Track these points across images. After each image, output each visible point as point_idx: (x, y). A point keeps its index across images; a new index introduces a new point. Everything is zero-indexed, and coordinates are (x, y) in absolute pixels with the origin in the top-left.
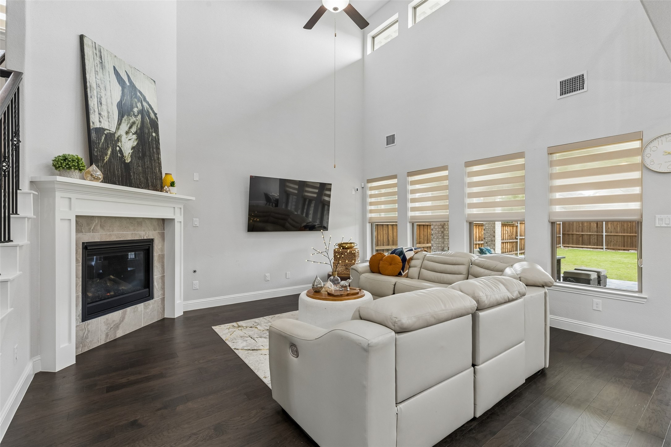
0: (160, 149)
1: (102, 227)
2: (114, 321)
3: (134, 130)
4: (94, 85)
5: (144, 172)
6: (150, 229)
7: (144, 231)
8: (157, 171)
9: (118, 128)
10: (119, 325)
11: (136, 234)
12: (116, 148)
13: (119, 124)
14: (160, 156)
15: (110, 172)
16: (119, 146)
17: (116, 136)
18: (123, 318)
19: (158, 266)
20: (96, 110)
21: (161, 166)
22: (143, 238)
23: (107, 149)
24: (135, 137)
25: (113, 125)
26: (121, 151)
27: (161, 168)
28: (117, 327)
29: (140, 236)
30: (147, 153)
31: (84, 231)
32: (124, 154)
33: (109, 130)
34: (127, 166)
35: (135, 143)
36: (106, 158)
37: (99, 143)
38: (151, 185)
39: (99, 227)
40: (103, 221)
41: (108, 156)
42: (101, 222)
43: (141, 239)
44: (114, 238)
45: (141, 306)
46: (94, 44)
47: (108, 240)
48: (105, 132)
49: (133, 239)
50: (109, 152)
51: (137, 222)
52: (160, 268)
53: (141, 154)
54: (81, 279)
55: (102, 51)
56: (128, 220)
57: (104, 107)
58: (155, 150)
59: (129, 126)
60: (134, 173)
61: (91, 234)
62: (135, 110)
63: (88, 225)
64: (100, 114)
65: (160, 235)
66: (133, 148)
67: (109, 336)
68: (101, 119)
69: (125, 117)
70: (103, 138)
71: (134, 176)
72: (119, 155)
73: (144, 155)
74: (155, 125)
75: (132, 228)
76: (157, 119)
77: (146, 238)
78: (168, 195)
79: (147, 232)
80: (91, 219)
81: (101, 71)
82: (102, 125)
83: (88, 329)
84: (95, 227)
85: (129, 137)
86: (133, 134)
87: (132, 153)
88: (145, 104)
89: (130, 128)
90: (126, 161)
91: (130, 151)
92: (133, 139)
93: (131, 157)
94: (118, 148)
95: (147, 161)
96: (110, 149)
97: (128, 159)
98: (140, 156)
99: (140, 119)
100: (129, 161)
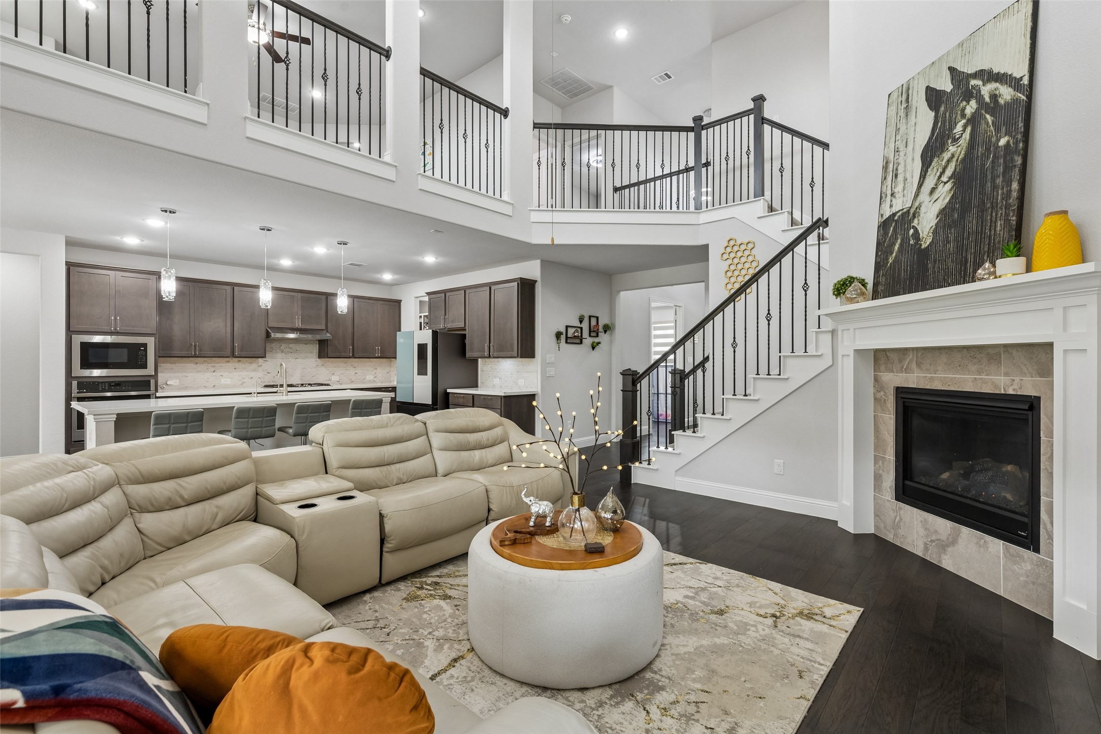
1: (919, 365)
2: (936, 532)
3: (949, 172)
4: (891, 157)
6: (1025, 370)
7: (1006, 374)
9: (917, 195)
10: (948, 546)
11: (984, 382)
12: (908, 233)
13: (920, 186)
15: (894, 279)
16: (914, 227)
17: (912, 211)
18: (953, 541)
20: (890, 192)
22: (1003, 392)
23: (894, 244)
24: (949, 186)
26: (916, 233)
28: (943, 546)
29: (996, 387)
30: (975, 202)
32: (921, 236)
33: (903, 209)
34: (923, 255)
35: (948, 199)
36: (892, 258)
37: (885, 241)
39: (914, 366)
41: (894, 255)
42: (917, 357)
43: (998, 392)
44: (938, 386)
45: (997, 546)
46: (901, 89)
47: (928, 387)
48: (896, 218)
49: (976, 391)
50: (897, 247)
51: (988, 354)
53: (956, 216)
54: (894, 438)
55: (911, 86)
56: (965, 351)
59: (938, 174)
60: (935, 261)
61: (905, 374)
62: (960, 127)
63: (900, 361)
64: (893, 194)
66: (942, 212)
67: (930, 552)
68: (895, 200)
70: (892, 229)
71: (934, 268)
72: (912, 242)
73: (965, 210)
75: (974, 368)
77: (1011, 392)
78: (991, 283)
79: (1017, 379)
80: (904, 351)
81: (904, 121)
82: (894, 210)
83: (900, 514)
84: (908, 364)
85: (935, 196)
86: (945, 183)
87: (936, 225)
88: (986, 90)
89: (940, 177)
90: (923, 247)
91: (934, 222)
92: (945, 193)
93: (935, 232)
94: (912, 231)
95: (972, 223)
96: (899, 241)
97: (926, 240)
98: (954, 221)
99: (968, 137)
100: (928, 243)
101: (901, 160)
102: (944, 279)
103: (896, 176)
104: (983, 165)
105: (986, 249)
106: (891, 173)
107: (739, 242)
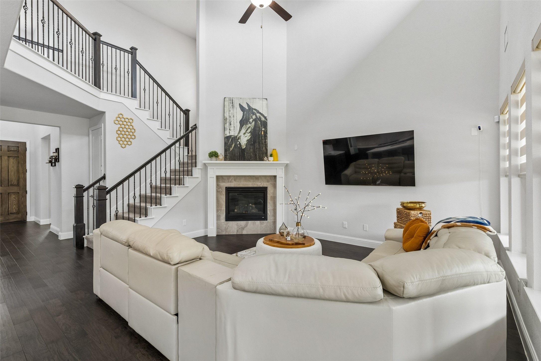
0: (267, 136)
1: (235, 180)
2: (241, 225)
3: (249, 130)
4: (228, 118)
5: (254, 151)
6: (264, 181)
7: (260, 182)
8: (264, 149)
9: (239, 133)
10: (245, 228)
11: (255, 184)
12: (237, 143)
13: (240, 131)
14: (267, 140)
15: (233, 155)
16: (239, 142)
17: (238, 137)
18: (246, 226)
19: (271, 203)
20: (228, 128)
21: (267, 146)
23: (232, 145)
24: (249, 134)
25: (236, 132)
26: (240, 144)
27: (267, 147)
28: (243, 228)
30: (257, 141)
31: (226, 182)
32: (242, 145)
33: (234, 135)
34: (243, 151)
35: (249, 138)
36: (231, 149)
37: (228, 143)
38: (258, 158)
39: (233, 180)
40: (235, 177)
41: (232, 148)
42: (234, 178)
43: (258, 186)
44: (241, 186)
45: (258, 222)
46: (229, 98)
47: (238, 186)
48: (232, 137)
49: (253, 186)
50: (233, 146)
51: (256, 177)
52: (272, 204)
53: (252, 143)
54: (225, 203)
55: (233, 100)
56: (250, 177)
57: (232, 125)
58: (263, 138)
59: (246, 130)
60: (247, 153)
61: (230, 183)
62: (251, 120)
63: (228, 179)
64: (230, 129)
65: (272, 185)
66: (248, 140)
67: (239, 232)
68: (230, 131)
69: (244, 125)
70: (230, 140)
71: (247, 154)
72: (239, 146)
73: (255, 142)
74: (265, 124)
75: (252, 181)
76: (267, 119)
77: (261, 186)
78: (267, 162)
79: (263, 183)
80: (229, 177)
81: (232, 109)
82: (231, 134)
83: (228, 225)
84: (231, 180)
85: (246, 135)
86: (248, 133)
87: (247, 143)
88: (258, 115)
89: (246, 131)
90: (243, 148)
91: (246, 142)
92: (248, 136)
93: (246, 145)
94: (238, 143)
95: (257, 145)
96: (234, 144)
97: (244, 147)
98: (252, 144)
99: (254, 124)
100: (244, 148)
101: (232, 120)
102: (250, 158)
103: (231, 124)
104: (258, 133)
105: (261, 153)
106: (228, 123)
107: (125, 117)
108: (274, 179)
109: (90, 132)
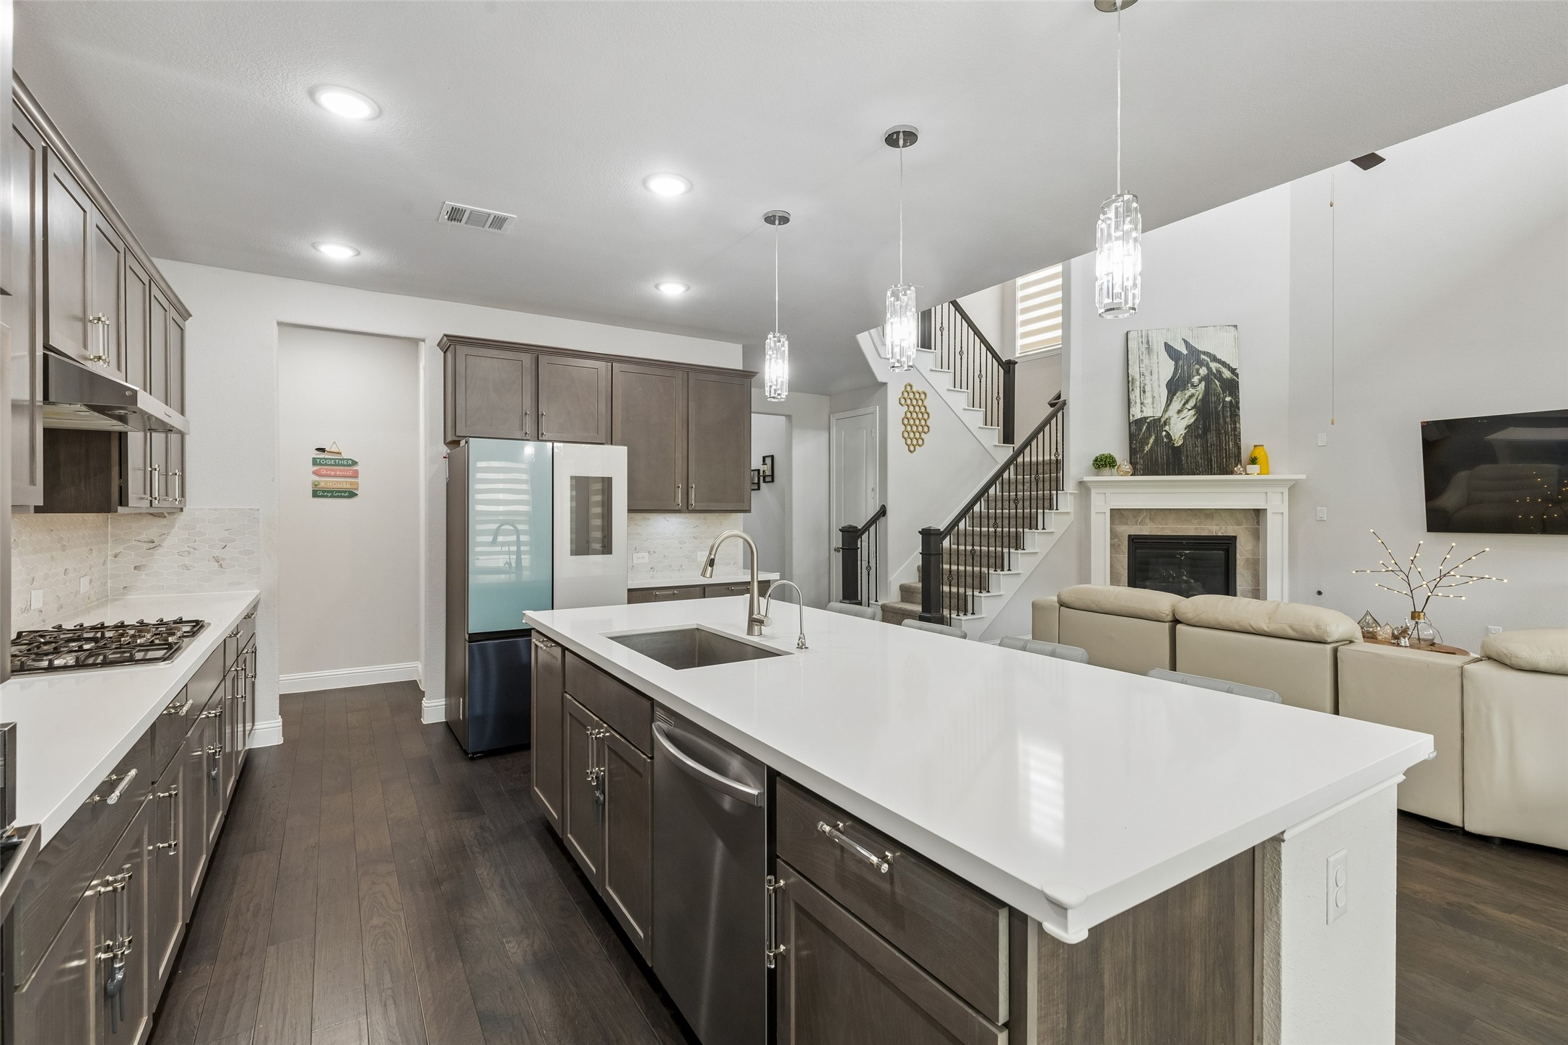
0: (1239, 416)
1: (1152, 519)
3: (1192, 403)
4: (1137, 377)
5: (1205, 451)
6: (1228, 522)
7: (1217, 525)
8: (1231, 446)
9: (1166, 410)
11: (1203, 529)
12: (1161, 434)
13: (1168, 405)
14: (1238, 425)
15: (1152, 462)
16: (1165, 431)
17: (1163, 420)
19: (1245, 574)
20: (1138, 401)
21: (1240, 439)
22: (1214, 534)
23: (1148, 438)
24: (1192, 412)
25: (1159, 408)
26: (1168, 435)
27: (1240, 441)
29: (1210, 531)
30: (1213, 427)
31: (1129, 523)
32: (1173, 438)
33: (1154, 417)
34: (1177, 451)
35: (1193, 420)
36: (1147, 449)
37: (1139, 434)
38: (1217, 467)
39: (1148, 520)
40: (1153, 513)
41: (1150, 445)
42: (1150, 515)
43: (1211, 535)
44: (1168, 532)
46: (1140, 333)
47: (1160, 534)
48: (1148, 421)
50: (1151, 441)
51: (1205, 513)
52: (1250, 578)
53: (1200, 432)
54: (1127, 571)
55: (1150, 335)
56: (1190, 511)
57: (1148, 394)
58: (1228, 420)
59: (1183, 402)
60: (1187, 456)
61: (1139, 526)
62: (1196, 379)
63: (1135, 517)
64: (1142, 404)
65: (1249, 532)
66: (1188, 427)
68: (1144, 408)
69: (1179, 393)
70: (1145, 427)
71: (1187, 460)
72: (1165, 440)
73: (1206, 430)
74: (1232, 386)
75: (1196, 521)
76: (1237, 375)
77: (1220, 534)
78: (1244, 477)
79: (1223, 527)
80: (1138, 511)
81: (1147, 356)
82: (1145, 415)
84: (1142, 519)
85: (1183, 415)
86: (1189, 410)
87: (1185, 433)
88: (1214, 365)
89: (1184, 404)
90: (1176, 445)
91: (1183, 432)
92: (1189, 417)
93: (1184, 438)
94: (1164, 433)
95: (1212, 437)
96: (1153, 437)
97: (1179, 442)
98: (1198, 434)
99: (1203, 388)
100: (1180, 444)
101: (1147, 382)
102: (1196, 468)
103: (1144, 392)
104: (1216, 408)
105: (1224, 456)
106: (1138, 388)
107: (914, 390)
108: (1255, 518)
109: (833, 421)
